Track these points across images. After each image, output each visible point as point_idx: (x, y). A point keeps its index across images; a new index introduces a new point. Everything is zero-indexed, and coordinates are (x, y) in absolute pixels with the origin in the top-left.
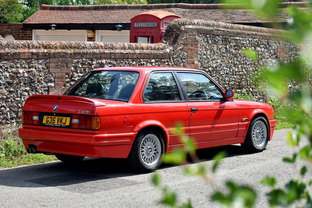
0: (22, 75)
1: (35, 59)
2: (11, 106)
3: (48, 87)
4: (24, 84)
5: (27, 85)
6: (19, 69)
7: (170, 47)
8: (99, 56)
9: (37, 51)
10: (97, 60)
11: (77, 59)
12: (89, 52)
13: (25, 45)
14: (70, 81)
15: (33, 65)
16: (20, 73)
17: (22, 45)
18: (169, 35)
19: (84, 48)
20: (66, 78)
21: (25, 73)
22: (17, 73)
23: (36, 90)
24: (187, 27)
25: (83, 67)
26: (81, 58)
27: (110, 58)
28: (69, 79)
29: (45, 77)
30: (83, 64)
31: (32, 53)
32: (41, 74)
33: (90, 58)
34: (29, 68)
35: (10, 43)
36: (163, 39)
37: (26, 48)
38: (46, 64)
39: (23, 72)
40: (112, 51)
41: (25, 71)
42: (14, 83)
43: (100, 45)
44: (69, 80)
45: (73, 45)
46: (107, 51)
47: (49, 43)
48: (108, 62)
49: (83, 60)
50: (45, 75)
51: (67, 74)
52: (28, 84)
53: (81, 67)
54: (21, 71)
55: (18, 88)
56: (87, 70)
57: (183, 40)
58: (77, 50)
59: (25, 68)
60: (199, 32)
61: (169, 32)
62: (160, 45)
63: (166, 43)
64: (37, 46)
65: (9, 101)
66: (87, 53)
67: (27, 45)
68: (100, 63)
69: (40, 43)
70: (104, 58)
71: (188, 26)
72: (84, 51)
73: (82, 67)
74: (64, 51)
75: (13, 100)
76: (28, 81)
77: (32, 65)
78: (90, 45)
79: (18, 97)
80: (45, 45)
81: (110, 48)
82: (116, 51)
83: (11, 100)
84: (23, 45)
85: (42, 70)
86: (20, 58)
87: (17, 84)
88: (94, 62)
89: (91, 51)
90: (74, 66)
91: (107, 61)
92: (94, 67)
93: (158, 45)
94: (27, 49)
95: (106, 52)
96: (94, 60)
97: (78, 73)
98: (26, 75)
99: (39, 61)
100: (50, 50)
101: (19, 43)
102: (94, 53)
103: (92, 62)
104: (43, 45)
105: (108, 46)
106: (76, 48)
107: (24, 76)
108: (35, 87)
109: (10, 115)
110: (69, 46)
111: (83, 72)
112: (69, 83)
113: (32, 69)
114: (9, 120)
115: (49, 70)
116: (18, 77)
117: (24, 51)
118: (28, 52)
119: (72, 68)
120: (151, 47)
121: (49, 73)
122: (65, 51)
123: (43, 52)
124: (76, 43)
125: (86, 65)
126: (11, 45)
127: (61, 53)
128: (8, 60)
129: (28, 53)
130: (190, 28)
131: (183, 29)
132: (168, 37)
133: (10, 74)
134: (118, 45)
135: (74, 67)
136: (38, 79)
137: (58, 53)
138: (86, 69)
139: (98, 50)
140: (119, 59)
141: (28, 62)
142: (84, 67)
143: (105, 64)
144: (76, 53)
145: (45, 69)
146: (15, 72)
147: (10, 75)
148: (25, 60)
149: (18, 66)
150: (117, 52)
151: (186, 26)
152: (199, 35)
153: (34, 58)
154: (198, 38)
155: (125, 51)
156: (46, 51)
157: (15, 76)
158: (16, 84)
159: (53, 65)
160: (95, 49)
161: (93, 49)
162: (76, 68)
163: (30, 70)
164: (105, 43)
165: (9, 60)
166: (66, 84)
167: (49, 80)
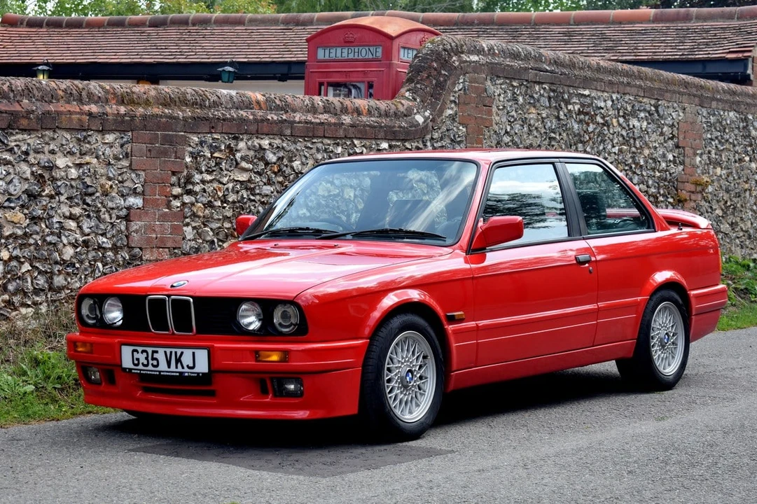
0: (63, 174)
1: (96, 131)
2: (35, 258)
3: (129, 208)
4: (67, 199)
5: (76, 201)
6: (56, 156)
7: (424, 112)
8: (253, 128)
9: (101, 111)
10: (248, 140)
11: (199, 133)
12: (228, 116)
13: (71, 93)
14: (182, 195)
15: (92, 147)
16: (58, 168)
17: (63, 91)
18: (421, 80)
19: (216, 105)
20: (173, 185)
21: (70, 167)
22: (52, 167)
23: (96, 217)
24: (464, 57)
25: (214, 157)
26: (208, 133)
27: (281, 135)
28: (180, 187)
29: (120, 182)
30: (214, 149)
31: (90, 114)
32: (111, 171)
33: (232, 134)
34: (82, 154)
35: (33, 87)
36: (406, 88)
37: (74, 100)
38: (122, 146)
39: (67, 165)
40: (284, 117)
41: (70, 164)
42: (44, 194)
43: (253, 99)
44: (180, 191)
45: (189, 97)
46: (272, 116)
47: (130, 88)
48: (275, 146)
49: (213, 139)
50: (120, 175)
51: (174, 173)
52: (78, 199)
53: (209, 155)
54: (61, 162)
55: (52, 208)
56: (223, 164)
57: (455, 92)
58: (199, 111)
59: (71, 153)
60: (496, 72)
61: (421, 72)
62: (400, 106)
63: (415, 100)
64: (100, 95)
65: (30, 245)
66: (224, 120)
67: (74, 92)
68: (254, 146)
69: (108, 87)
70: (267, 135)
71: (469, 57)
72: (216, 113)
73: (211, 156)
74: (166, 111)
75: (39, 242)
76: (77, 192)
77: (87, 145)
78: (231, 97)
79: (52, 233)
80: (119, 94)
81: (278, 108)
82: (295, 117)
83: (36, 241)
84: (65, 91)
85: (112, 162)
86: (60, 126)
87: (51, 197)
88: (242, 145)
89: (234, 113)
90: (192, 154)
91: (272, 141)
92: (241, 158)
93: (395, 105)
94: (75, 103)
95: (269, 117)
96: (242, 140)
97: (201, 173)
98: (74, 173)
99: (107, 136)
100: (133, 109)
101: (56, 87)
102: (241, 119)
103: (237, 145)
104: (114, 94)
105: (275, 103)
106: (196, 105)
107: (67, 177)
108: (96, 207)
109: (32, 282)
110: (179, 98)
111: (214, 171)
112: (179, 199)
113: (87, 159)
114: (29, 296)
115: (131, 162)
116: (54, 180)
117: (68, 109)
118: (78, 110)
119: (188, 159)
120: (377, 109)
121: (129, 171)
122: (170, 111)
123: (116, 112)
124: (197, 93)
125: (221, 151)
126: (35, 92)
127: (161, 116)
128: (29, 130)
129: (79, 113)
130: (474, 62)
131: (457, 63)
132: (418, 83)
133: (34, 169)
134: (298, 100)
135: (192, 157)
136: (102, 186)
137: (153, 116)
138: (220, 164)
139: (249, 113)
140: (301, 137)
141: (79, 140)
142: (217, 158)
143: (268, 151)
144: (198, 117)
145: (119, 160)
146: (47, 164)
147: (32, 173)
148: (71, 134)
149: (53, 150)
150: (297, 119)
151: (462, 55)
152: (495, 81)
153: (94, 128)
154: (492, 87)
155: (315, 118)
156: (122, 110)
157: (47, 176)
158: (48, 199)
159: (141, 150)
160: (241, 110)
161: (237, 109)
162: (196, 158)
163: (83, 161)
164: (267, 96)
165: (31, 132)
166: (171, 201)
167: (130, 189)
